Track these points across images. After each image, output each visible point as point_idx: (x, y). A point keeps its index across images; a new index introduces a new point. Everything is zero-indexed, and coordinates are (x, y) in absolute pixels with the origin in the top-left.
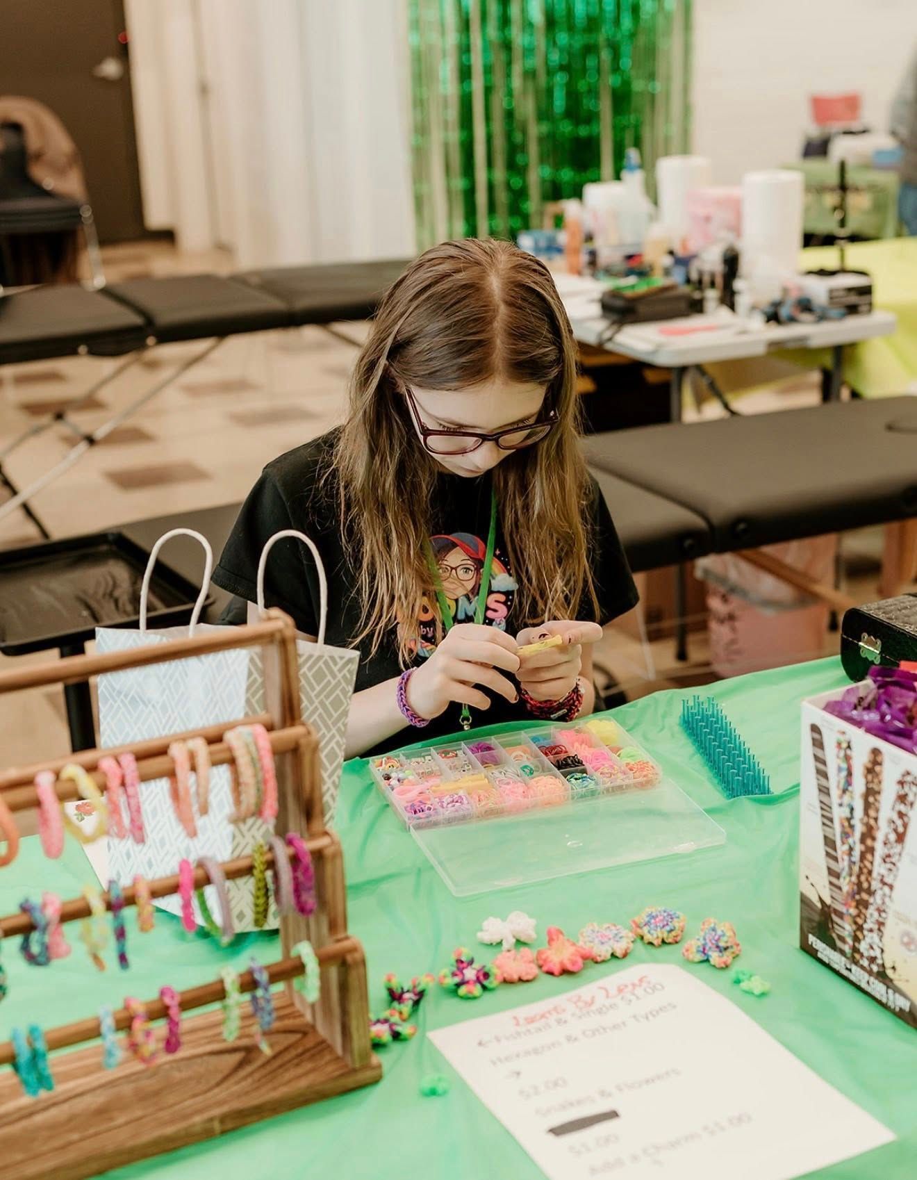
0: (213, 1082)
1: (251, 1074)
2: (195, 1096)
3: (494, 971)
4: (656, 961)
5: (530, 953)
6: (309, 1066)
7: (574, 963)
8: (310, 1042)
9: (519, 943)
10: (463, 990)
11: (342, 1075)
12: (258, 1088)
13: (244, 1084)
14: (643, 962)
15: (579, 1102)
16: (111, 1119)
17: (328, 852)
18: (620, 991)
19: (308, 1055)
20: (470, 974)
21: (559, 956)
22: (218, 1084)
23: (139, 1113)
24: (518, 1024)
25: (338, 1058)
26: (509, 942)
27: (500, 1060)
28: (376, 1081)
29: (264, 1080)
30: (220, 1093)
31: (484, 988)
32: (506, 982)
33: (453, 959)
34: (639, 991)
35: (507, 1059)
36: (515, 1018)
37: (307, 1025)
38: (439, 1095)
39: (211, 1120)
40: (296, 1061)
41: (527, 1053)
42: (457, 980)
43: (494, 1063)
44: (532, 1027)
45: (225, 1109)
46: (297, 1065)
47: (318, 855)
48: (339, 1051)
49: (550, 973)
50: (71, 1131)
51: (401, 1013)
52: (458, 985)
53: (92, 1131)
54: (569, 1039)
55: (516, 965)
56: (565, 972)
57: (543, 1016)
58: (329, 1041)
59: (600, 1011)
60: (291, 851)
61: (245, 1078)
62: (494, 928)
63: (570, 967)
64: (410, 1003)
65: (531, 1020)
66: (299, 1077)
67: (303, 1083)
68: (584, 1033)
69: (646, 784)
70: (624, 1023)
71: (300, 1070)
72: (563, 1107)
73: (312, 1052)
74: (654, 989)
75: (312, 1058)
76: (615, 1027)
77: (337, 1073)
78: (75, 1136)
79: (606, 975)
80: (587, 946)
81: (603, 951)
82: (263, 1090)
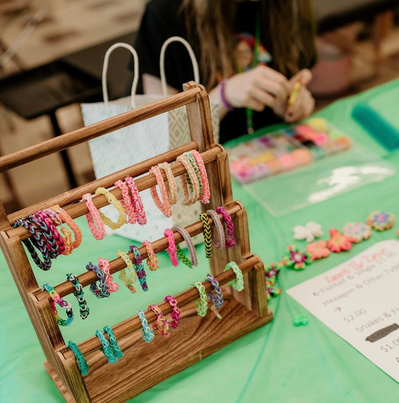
0: (192, 333)
1: (209, 326)
2: (186, 341)
3: (309, 254)
4: (384, 239)
5: (323, 242)
6: (237, 318)
7: (347, 245)
8: (233, 305)
9: (316, 238)
10: (297, 266)
11: (255, 321)
12: (215, 334)
13: (208, 332)
14: (378, 241)
15: (376, 321)
16: (148, 359)
17: (239, 214)
18: (374, 257)
19: (234, 312)
20: (298, 257)
21: (338, 243)
22: (195, 334)
23: (161, 354)
24: (329, 281)
25: (250, 312)
26: (310, 238)
27: (327, 302)
28: (271, 320)
29: (217, 329)
30: (197, 339)
31: (306, 264)
32: (317, 259)
33: (288, 251)
34: (384, 257)
35: (331, 301)
36: (326, 278)
37: (228, 295)
38: (304, 325)
39: (198, 353)
40: (229, 316)
41: (340, 297)
42: (293, 262)
43: (325, 304)
44: (337, 281)
45: (203, 347)
46: (231, 318)
47: (235, 216)
48: (250, 308)
49: (335, 252)
50: (130, 368)
51: (270, 282)
52: (294, 264)
53: (140, 367)
54: (358, 286)
55: (318, 250)
56: (343, 250)
57: (340, 275)
58: (243, 303)
59: (367, 270)
60: (220, 216)
61: (207, 329)
62: (300, 232)
63: (344, 247)
64: (274, 277)
65: (335, 278)
66: (233, 325)
67: (237, 328)
68: (364, 282)
69: (346, 149)
70: (382, 275)
71: (233, 321)
72: (369, 325)
73: (236, 310)
74: (391, 255)
75: (237, 313)
76: (378, 277)
77: (252, 321)
78: (133, 371)
79: (363, 250)
80: (350, 236)
81: (358, 237)
82: (219, 334)
